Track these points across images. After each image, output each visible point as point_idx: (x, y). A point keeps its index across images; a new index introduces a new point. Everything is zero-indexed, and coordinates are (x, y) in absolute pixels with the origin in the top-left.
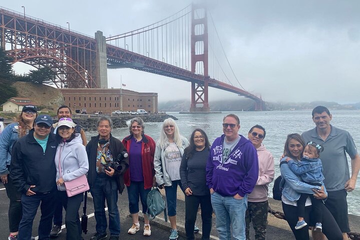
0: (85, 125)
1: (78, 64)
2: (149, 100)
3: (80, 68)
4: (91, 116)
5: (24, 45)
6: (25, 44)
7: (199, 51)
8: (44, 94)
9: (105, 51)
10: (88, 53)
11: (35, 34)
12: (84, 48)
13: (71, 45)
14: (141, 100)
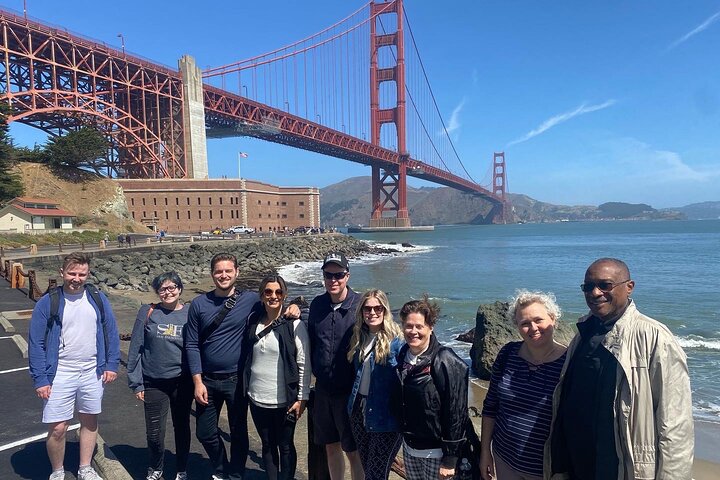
0: (189, 261)
1: (146, 127)
2: (302, 204)
3: (149, 135)
4: (195, 240)
5: (25, 85)
6: (27, 82)
7: (387, 101)
8: (84, 190)
9: (201, 98)
10: (165, 102)
11: (50, 58)
12: (158, 92)
13: (129, 84)
14: (284, 204)
